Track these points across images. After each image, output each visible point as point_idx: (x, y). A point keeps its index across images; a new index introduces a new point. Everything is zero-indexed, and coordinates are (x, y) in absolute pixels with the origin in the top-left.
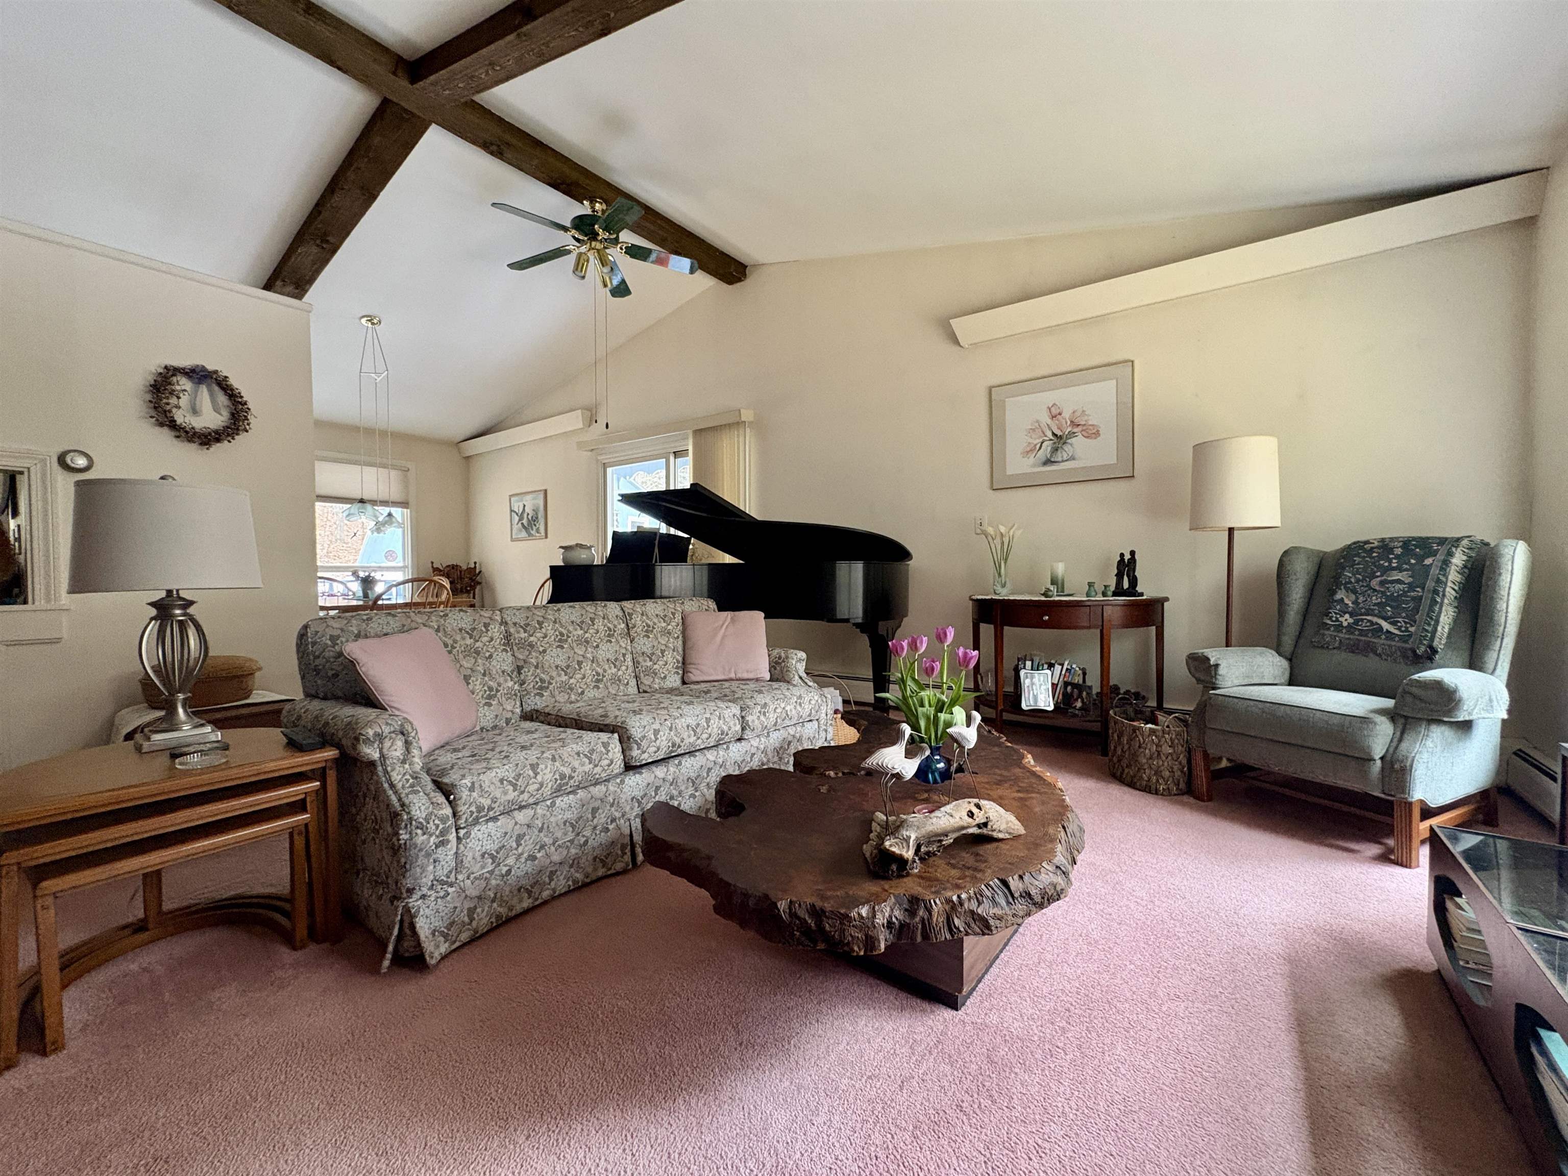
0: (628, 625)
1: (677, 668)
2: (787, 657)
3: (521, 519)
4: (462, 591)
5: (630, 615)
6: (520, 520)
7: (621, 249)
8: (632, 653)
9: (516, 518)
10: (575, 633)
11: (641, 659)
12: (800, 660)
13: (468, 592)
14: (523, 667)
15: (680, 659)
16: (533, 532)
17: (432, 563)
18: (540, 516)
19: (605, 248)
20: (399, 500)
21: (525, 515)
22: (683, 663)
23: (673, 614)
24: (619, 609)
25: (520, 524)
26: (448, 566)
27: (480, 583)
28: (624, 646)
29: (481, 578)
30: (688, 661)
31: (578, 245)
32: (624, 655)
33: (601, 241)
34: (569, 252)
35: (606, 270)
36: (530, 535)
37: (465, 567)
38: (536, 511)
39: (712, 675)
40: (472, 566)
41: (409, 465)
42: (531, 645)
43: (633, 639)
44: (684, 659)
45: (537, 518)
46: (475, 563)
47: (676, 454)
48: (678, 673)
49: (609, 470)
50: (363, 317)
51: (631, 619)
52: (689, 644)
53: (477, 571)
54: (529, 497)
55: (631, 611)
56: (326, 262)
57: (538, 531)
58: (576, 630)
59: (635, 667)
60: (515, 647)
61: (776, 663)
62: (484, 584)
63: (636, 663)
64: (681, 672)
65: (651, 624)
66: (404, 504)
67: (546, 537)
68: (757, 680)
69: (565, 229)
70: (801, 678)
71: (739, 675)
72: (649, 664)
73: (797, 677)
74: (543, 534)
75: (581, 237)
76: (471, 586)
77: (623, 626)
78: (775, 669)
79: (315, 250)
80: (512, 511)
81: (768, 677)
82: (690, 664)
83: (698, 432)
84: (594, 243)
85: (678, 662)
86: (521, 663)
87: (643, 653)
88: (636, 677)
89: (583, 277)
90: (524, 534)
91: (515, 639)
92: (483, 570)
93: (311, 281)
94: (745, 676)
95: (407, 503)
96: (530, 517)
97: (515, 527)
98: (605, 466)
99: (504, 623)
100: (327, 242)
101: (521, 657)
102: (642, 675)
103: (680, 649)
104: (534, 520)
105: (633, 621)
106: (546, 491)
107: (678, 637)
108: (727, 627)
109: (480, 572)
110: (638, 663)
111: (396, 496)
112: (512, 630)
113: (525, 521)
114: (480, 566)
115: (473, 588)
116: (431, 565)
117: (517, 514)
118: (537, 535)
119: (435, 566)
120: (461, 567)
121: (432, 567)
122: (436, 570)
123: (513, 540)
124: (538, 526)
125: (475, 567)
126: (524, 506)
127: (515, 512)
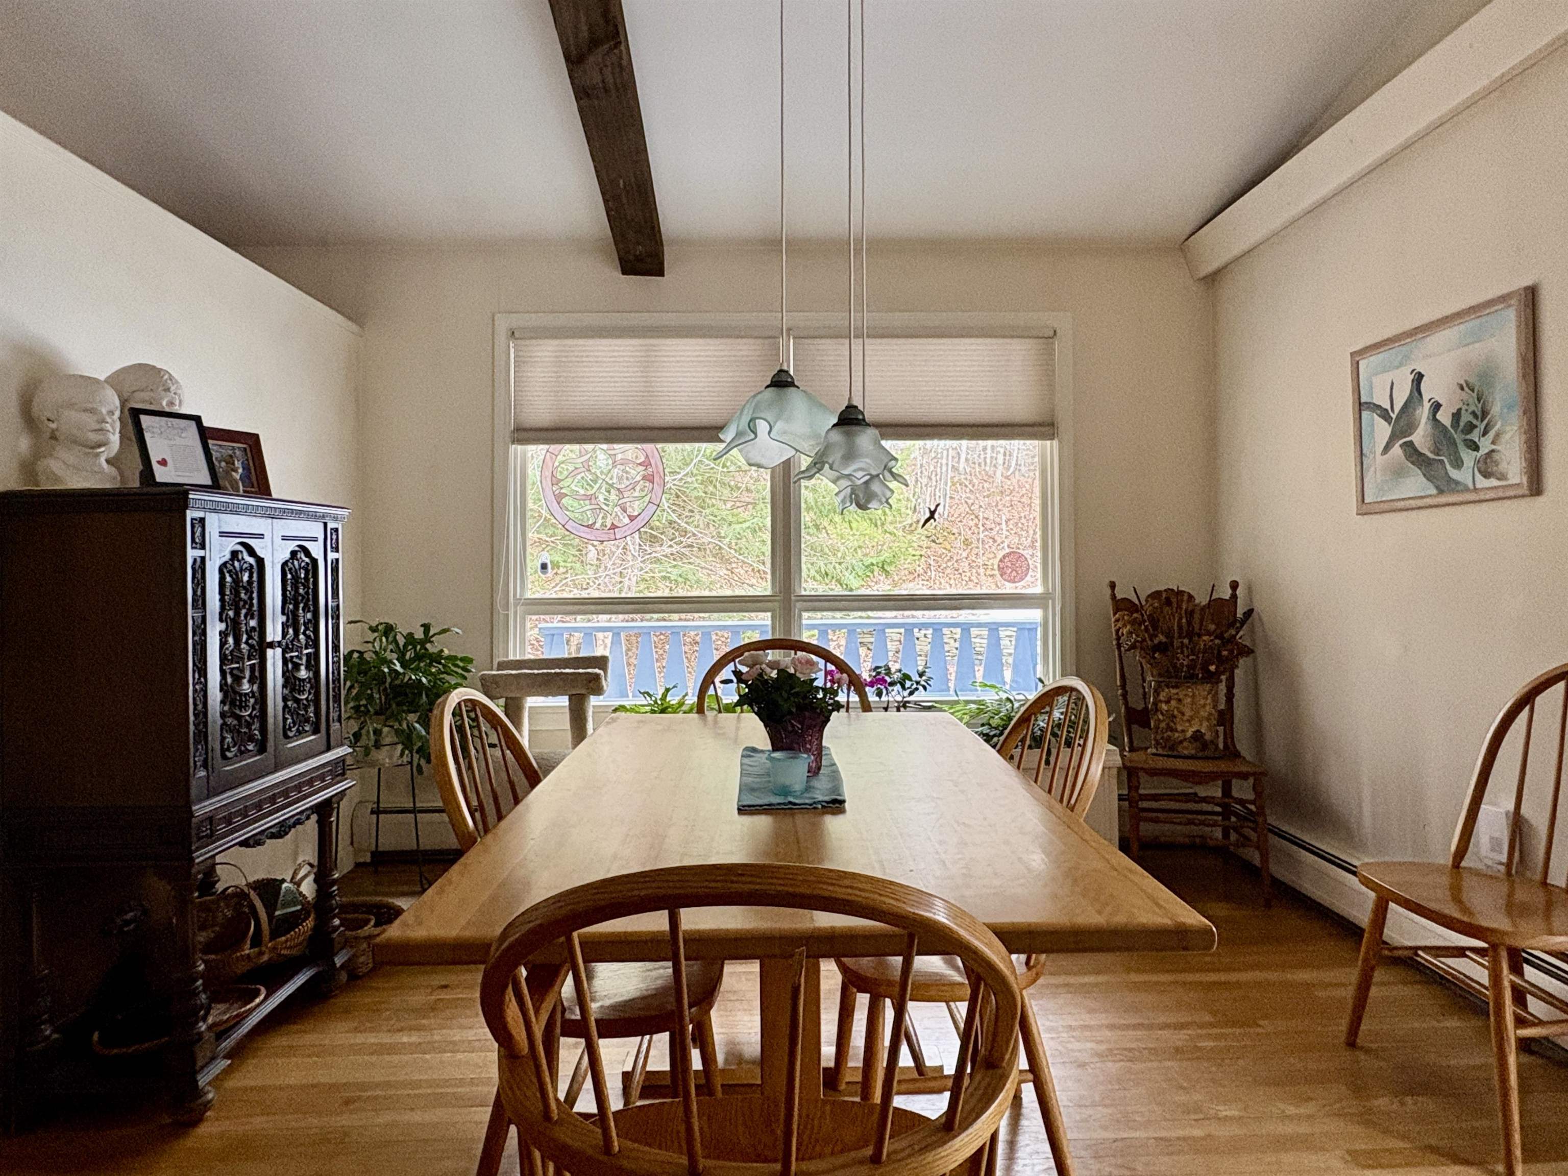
4: (1191, 677)
9: (1382, 430)
13: (1211, 678)
16: (1462, 476)
17: (1113, 586)
18: (1496, 409)
20: (1037, 419)
21: (1423, 413)
25: (1397, 450)
26: (1156, 595)
27: (1248, 651)
29: (1252, 631)
36: (1446, 485)
37: (1202, 599)
38: (1478, 387)
40: (1226, 594)
41: (1063, 322)
45: (1485, 415)
46: (1234, 585)
53: (1240, 614)
54: (1437, 341)
57: (1487, 467)
62: (1260, 651)
66: (1045, 429)
67: (1536, 487)
76: (1221, 661)
80: (1361, 406)
90: (1417, 484)
92: (1258, 603)
95: (1052, 425)
96: (1444, 417)
97: (1377, 461)
104: (1463, 430)
106: (1530, 298)
109: (1249, 613)
113: (1421, 437)
114: (1250, 589)
115: (1228, 665)
116: (1109, 591)
117: (1385, 415)
118: (1482, 482)
119: (1119, 596)
120: (1191, 597)
121: (1113, 596)
122: (1121, 605)
123: (1365, 508)
124: (1485, 445)
125: (1234, 597)
126: (1418, 378)
127: (1375, 407)
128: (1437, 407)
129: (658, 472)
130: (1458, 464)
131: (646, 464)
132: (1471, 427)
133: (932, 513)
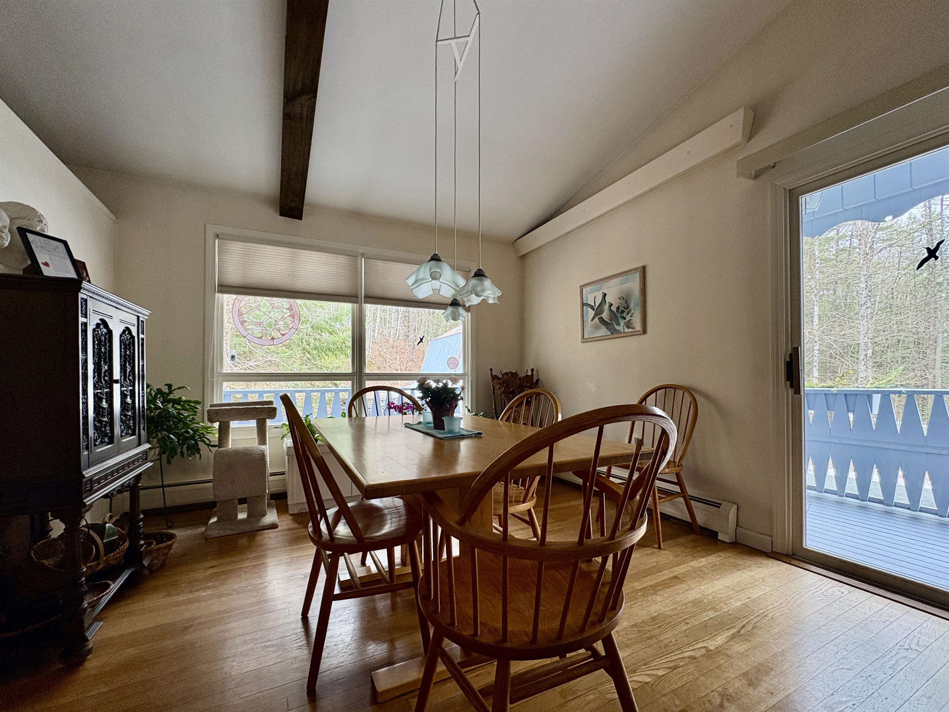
6: (596, 315)
9: (591, 313)
16: (620, 328)
17: (491, 370)
18: (632, 306)
21: (606, 307)
25: (596, 320)
26: (506, 374)
36: (614, 331)
37: (522, 375)
38: (626, 299)
40: (530, 373)
45: (627, 308)
49: (804, 198)
53: (534, 380)
54: (612, 283)
57: (628, 325)
67: (644, 331)
74: (639, 328)
80: (583, 305)
90: (603, 331)
92: (540, 377)
96: (614, 308)
98: (796, 194)
104: (620, 313)
106: (643, 270)
109: (538, 380)
113: (605, 315)
114: (537, 372)
116: (489, 372)
117: (592, 308)
118: (627, 330)
119: (494, 374)
120: (518, 375)
121: (492, 374)
122: (494, 377)
123: (584, 340)
124: (628, 318)
125: (532, 374)
126: (605, 295)
127: (588, 305)
128: (611, 305)
129: (296, 313)
130: (618, 324)
131: (290, 309)
132: (623, 312)
133: (421, 340)
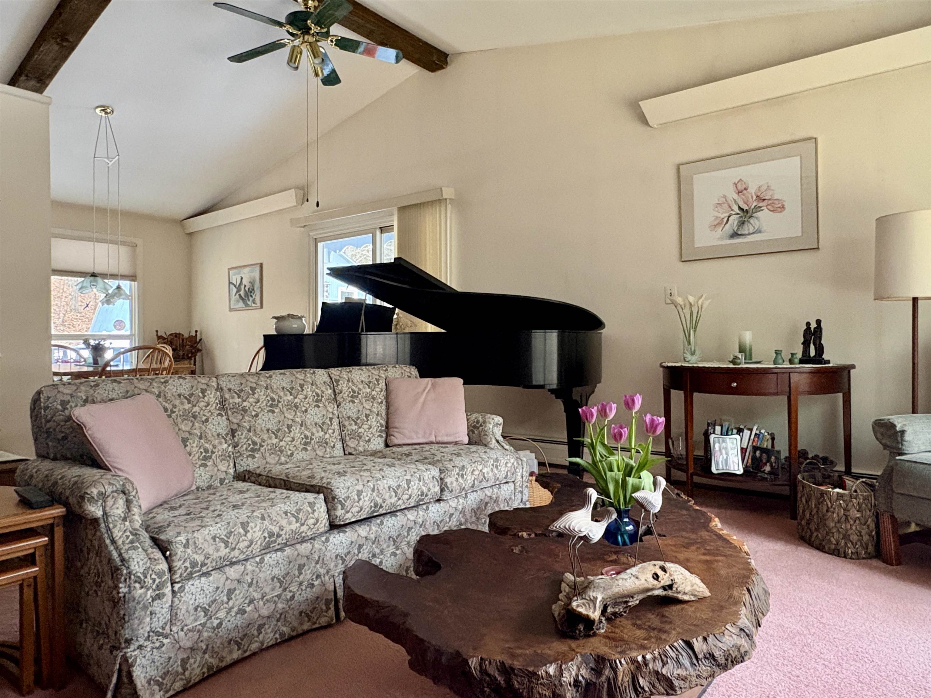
0: (334, 391)
1: (381, 431)
2: (484, 422)
3: (239, 290)
4: (183, 358)
5: (337, 381)
6: (237, 292)
7: (332, 41)
8: (338, 418)
9: (235, 290)
10: (285, 398)
11: (346, 423)
12: (497, 424)
13: (190, 358)
14: (236, 430)
15: (384, 423)
16: (250, 303)
17: (157, 331)
18: (255, 289)
19: (317, 41)
20: (131, 274)
21: (243, 287)
22: (387, 427)
23: (377, 380)
24: (326, 375)
25: (237, 295)
26: (171, 335)
27: (199, 350)
28: (331, 410)
29: (201, 346)
30: (391, 425)
31: (292, 38)
32: (331, 419)
33: (313, 35)
34: (283, 45)
35: (317, 61)
36: (247, 305)
37: (186, 335)
38: (252, 283)
39: (413, 439)
40: (194, 334)
41: (139, 242)
42: (245, 410)
43: (340, 404)
44: (387, 422)
45: (253, 290)
46: (196, 331)
47: (382, 230)
48: (382, 437)
49: (320, 245)
50: (98, 107)
51: (338, 385)
52: (392, 409)
53: (198, 340)
54: (247, 270)
55: (338, 378)
56: (65, 58)
57: (254, 302)
58: (286, 395)
59: (341, 431)
60: (230, 413)
61: (474, 427)
62: (203, 351)
63: (342, 427)
64: (384, 436)
65: (356, 389)
66: (132, 277)
67: (262, 307)
68: (456, 443)
69: (280, 24)
70: (498, 441)
71: (440, 439)
72: (354, 427)
73: (494, 441)
74: (259, 304)
75: (295, 32)
76: (192, 353)
77: (330, 391)
78: (473, 432)
79: (56, 48)
80: (230, 283)
81: (466, 440)
82: (393, 428)
83: (402, 209)
84: (306, 37)
85: (382, 425)
86: (235, 427)
87: (349, 418)
88: (343, 440)
89: (297, 68)
90: (241, 304)
91: (229, 404)
92: (203, 337)
93: (51, 76)
94: (445, 439)
95: (135, 276)
96: (247, 289)
97: (233, 298)
98: (316, 241)
99: (219, 388)
100: (67, 40)
101: (235, 421)
102: (348, 438)
103: (384, 414)
104: (250, 292)
105: (340, 387)
106: (261, 265)
107: (382, 402)
108: (428, 392)
109: (201, 340)
110: (344, 426)
111: (125, 269)
112: (227, 396)
113: (242, 293)
114: (201, 334)
115: (194, 355)
116: (155, 333)
117: (235, 286)
118: (253, 305)
119: (159, 335)
120: (183, 335)
121: (157, 335)
122: (160, 338)
123: (231, 310)
124: (254, 297)
125: (196, 335)
126: (242, 278)
127: (233, 284)
128: (245, 286)
130: (249, 300)
132: (251, 292)
133: (87, 305)
